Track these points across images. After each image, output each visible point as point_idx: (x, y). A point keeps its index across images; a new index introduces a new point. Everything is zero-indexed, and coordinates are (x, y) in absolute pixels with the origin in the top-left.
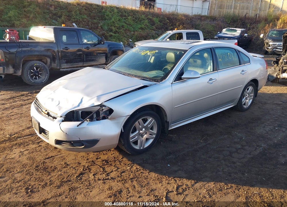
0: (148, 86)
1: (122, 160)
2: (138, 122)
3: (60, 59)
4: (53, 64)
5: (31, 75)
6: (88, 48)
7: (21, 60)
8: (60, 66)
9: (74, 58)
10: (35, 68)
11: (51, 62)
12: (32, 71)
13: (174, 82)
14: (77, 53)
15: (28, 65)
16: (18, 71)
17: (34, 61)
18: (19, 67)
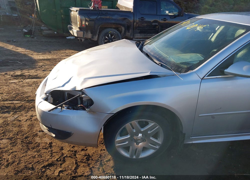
0: (160, 77)
1: (106, 162)
2: (131, 124)
3: (135, 29)
4: (127, 33)
5: (105, 41)
6: (165, 20)
7: (98, 27)
8: (133, 35)
9: (149, 29)
10: (110, 35)
11: (125, 31)
12: (106, 37)
13: (207, 76)
14: (153, 24)
15: (104, 32)
16: (95, 36)
17: (109, 29)
18: (96, 33)
